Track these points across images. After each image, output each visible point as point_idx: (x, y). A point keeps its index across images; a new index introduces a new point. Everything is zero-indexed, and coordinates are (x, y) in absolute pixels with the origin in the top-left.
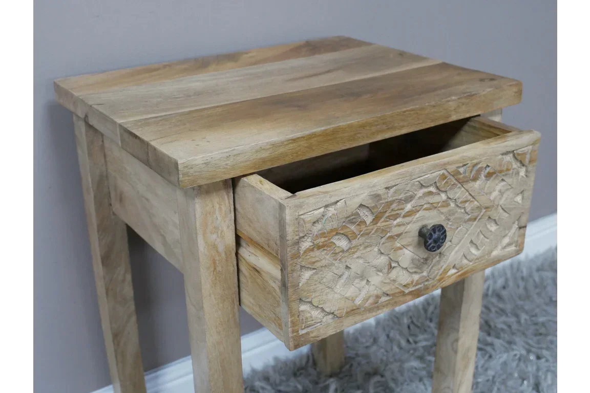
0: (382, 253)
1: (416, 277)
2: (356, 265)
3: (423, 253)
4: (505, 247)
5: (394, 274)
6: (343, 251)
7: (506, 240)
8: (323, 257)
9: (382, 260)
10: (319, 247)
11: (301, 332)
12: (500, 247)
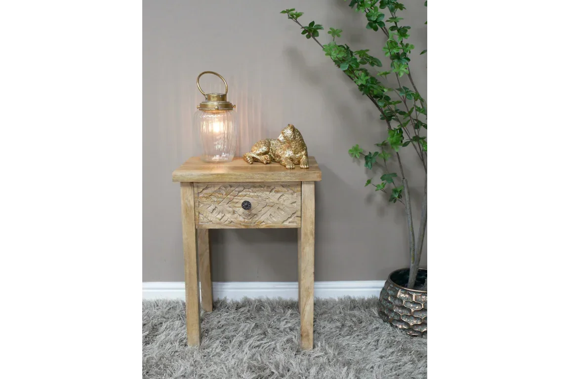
0: (230, 207)
1: (246, 220)
2: (220, 208)
3: (247, 212)
4: (289, 222)
5: (236, 215)
6: (214, 201)
7: (290, 220)
8: (208, 201)
9: (231, 209)
10: (205, 197)
11: (200, 224)
12: (288, 221)
